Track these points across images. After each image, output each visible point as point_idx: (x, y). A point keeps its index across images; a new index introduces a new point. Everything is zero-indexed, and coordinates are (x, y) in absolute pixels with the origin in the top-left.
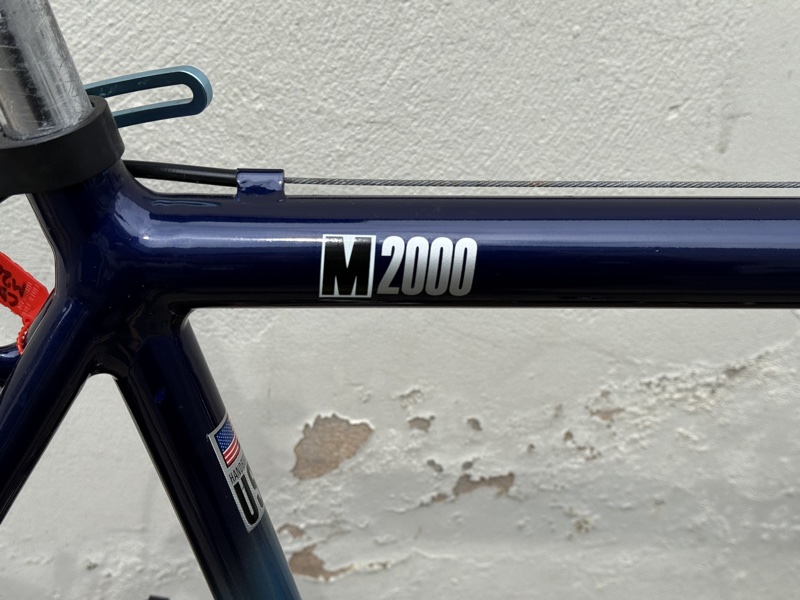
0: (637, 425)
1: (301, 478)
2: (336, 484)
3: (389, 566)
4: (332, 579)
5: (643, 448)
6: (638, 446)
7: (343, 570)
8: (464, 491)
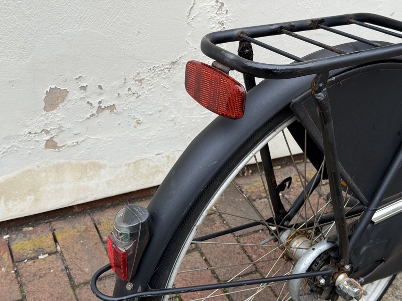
0: (149, 84)
1: (47, 111)
2: (59, 113)
3: (79, 143)
4: (61, 150)
5: (153, 92)
6: (151, 91)
7: (64, 146)
8: (100, 112)
